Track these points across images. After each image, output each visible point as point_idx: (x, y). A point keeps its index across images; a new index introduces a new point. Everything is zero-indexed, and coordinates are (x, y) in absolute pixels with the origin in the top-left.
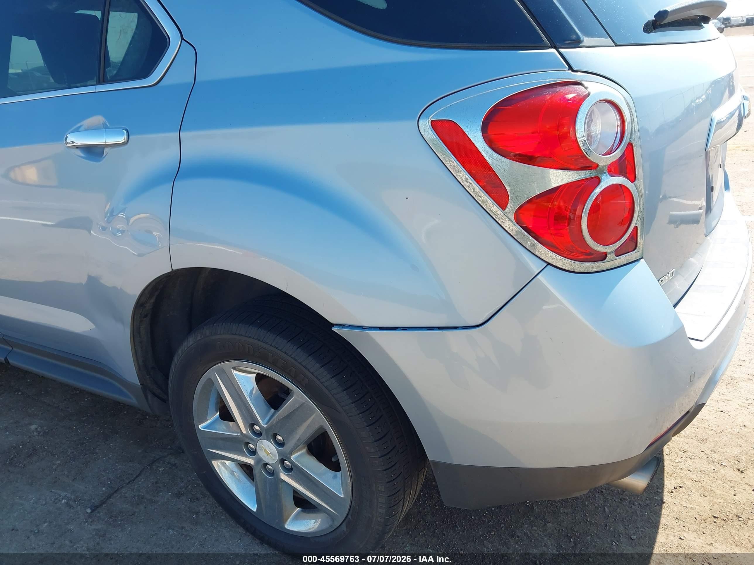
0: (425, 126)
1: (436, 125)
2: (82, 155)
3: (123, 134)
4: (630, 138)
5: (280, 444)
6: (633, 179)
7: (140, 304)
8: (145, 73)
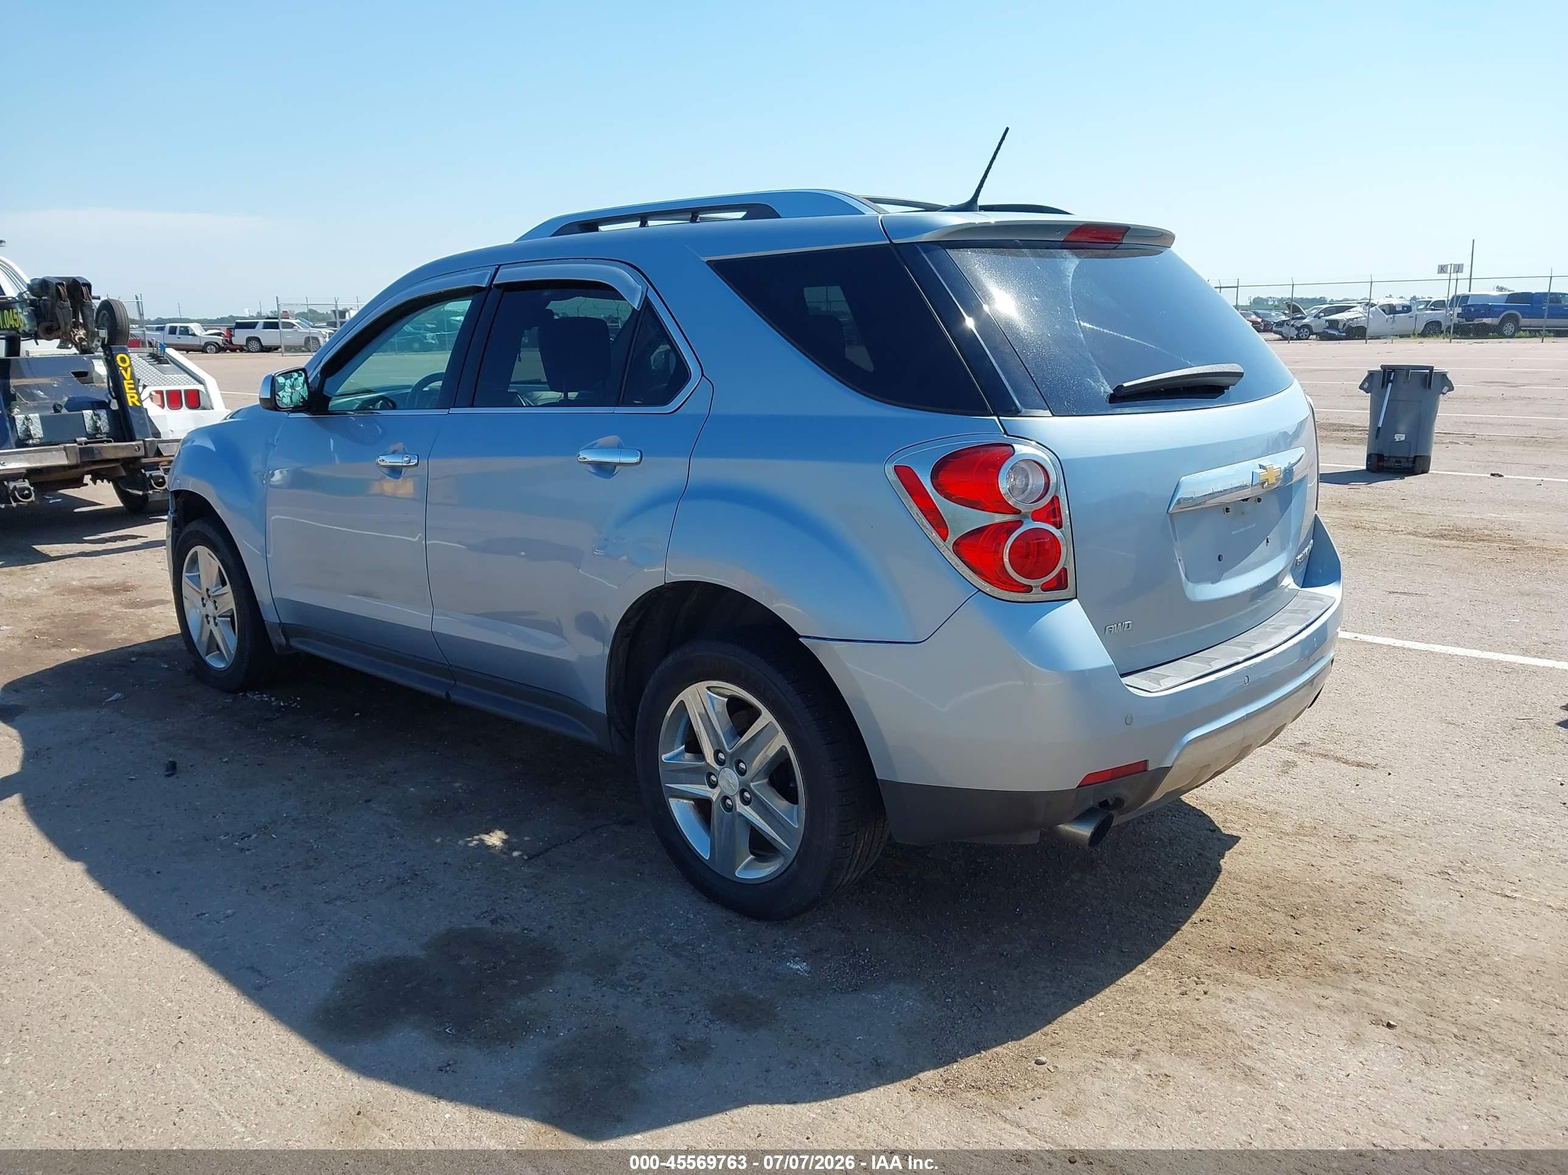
0: (889, 469)
1: (897, 469)
2: (593, 471)
3: (638, 456)
4: (1056, 492)
5: (742, 773)
6: (1059, 526)
7: (624, 621)
8: (665, 402)
